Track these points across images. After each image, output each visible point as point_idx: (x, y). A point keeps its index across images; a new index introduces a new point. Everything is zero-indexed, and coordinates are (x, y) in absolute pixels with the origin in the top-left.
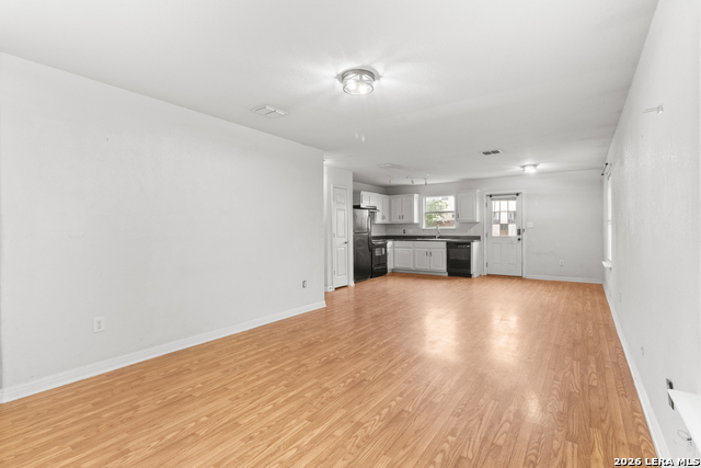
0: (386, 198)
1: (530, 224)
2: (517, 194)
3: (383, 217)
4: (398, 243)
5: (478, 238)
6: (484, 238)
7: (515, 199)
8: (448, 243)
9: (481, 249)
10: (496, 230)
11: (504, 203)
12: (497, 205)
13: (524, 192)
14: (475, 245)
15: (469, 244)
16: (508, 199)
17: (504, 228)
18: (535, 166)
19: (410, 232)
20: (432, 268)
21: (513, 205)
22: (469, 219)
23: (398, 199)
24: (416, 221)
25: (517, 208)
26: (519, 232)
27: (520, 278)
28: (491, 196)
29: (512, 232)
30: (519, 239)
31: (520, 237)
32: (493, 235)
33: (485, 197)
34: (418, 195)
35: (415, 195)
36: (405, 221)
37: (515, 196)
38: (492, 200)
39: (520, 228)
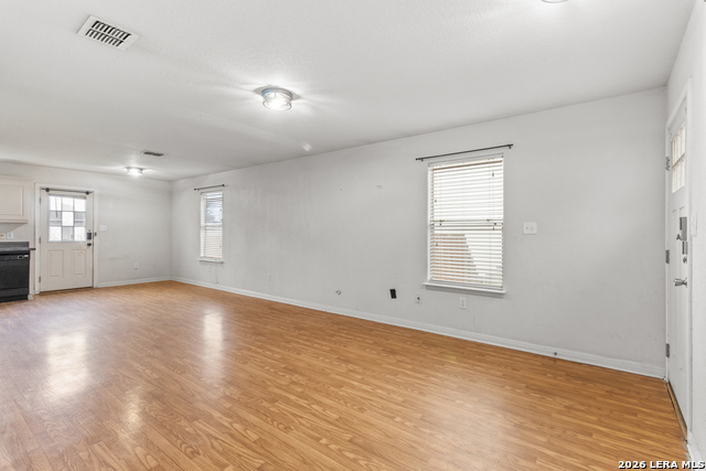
1: (103, 228)
2: (87, 193)
7: (85, 198)
10: (55, 234)
11: (68, 201)
12: (55, 202)
13: (96, 191)
15: (27, 252)
16: (74, 197)
17: (67, 231)
18: (141, 169)
21: (80, 205)
25: (87, 208)
26: (89, 236)
27: (92, 289)
28: (48, 190)
29: (80, 234)
30: (89, 245)
31: (91, 241)
32: (51, 239)
33: (37, 191)
37: (84, 194)
38: (49, 195)
39: (92, 231)
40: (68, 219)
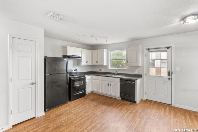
0: (90, 52)
1: (178, 69)
2: (168, 48)
3: (87, 62)
4: (95, 77)
5: (140, 76)
6: (144, 76)
7: (166, 51)
8: (121, 80)
9: (142, 84)
10: (152, 71)
11: (158, 54)
12: (152, 55)
13: (173, 46)
14: (138, 82)
15: (134, 81)
16: (161, 51)
17: (158, 71)
19: (103, 70)
20: (112, 93)
21: (164, 55)
22: (134, 64)
23: (96, 52)
24: (105, 64)
26: (169, 74)
28: (149, 49)
29: (164, 73)
30: (169, 79)
31: (170, 77)
32: (150, 74)
33: (145, 50)
34: (107, 50)
35: (104, 50)
36: (99, 64)
37: (166, 49)
38: (150, 52)
39: (170, 71)
40: (158, 63)
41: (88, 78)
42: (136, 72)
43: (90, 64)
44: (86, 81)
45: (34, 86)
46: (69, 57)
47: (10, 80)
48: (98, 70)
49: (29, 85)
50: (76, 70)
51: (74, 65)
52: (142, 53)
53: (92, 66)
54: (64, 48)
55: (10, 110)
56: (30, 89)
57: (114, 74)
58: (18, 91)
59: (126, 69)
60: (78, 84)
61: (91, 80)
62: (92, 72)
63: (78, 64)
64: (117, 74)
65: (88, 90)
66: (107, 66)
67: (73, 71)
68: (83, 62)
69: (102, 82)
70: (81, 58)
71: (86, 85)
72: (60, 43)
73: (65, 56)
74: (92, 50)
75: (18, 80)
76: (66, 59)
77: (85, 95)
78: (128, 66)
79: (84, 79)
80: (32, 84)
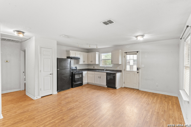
0: (86, 54)
1: (143, 66)
2: (137, 52)
3: (84, 62)
4: (89, 72)
5: (120, 71)
6: (123, 71)
7: (136, 54)
8: (107, 73)
9: (121, 77)
10: (128, 68)
11: (132, 56)
12: (128, 57)
13: (140, 51)
14: (118, 75)
15: (115, 74)
16: (133, 54)
17: (131, 67)
18: (143, 36)
20: (101, 83)
21: (135, 57)
22: (116, 63)
23: (90, 54)
24: (97, 63)
25: (137, 58)
26: (138, 69)
27: (138, 90)
28: (126, 53)
29: (135, 69)
30: (138, 72)
31: (138, 71)
32: (127, 70)
33: (124, 53)
34: (98, 53)
35: (97, 52)
36: (93, 63)
37: (136, 53)
38: (127, 54)
39: (139, 67)
40: (132, 63)
41: (85, 73)
42: (118, 69)
43: (86, 63)
44: (83, 75)
45: (51, 75)
46: (71, 58)
47: (40, 71)
48: (92, 68)
49: (49, 75)
50: (76, 67)
51: (74, 64)
52: (122, 55)
53: (88, 65)
54: (68, 52)
55: (40, 88)
56: (50, 77)
57: (104, 70)
58: (44, 78)
59: (111, 66)
60: (77, 77)
61: (87, 75)
62: (88, 69)
63: (78, 63)
64: (105, 70)
65: (85, 82)
66: (98, 64)
67: (74, 68)
68: (81, 62)
69: (94, 76)
70: (79, 58)
71: (83, 78)
72: (65, 48)
73: (68, 57)
74: (88, 52)
75: (44, 71)
76: (69, 60)
77: (83, 85)
78: (113, 64)
79: (82, 74)
80: (51, 74)
